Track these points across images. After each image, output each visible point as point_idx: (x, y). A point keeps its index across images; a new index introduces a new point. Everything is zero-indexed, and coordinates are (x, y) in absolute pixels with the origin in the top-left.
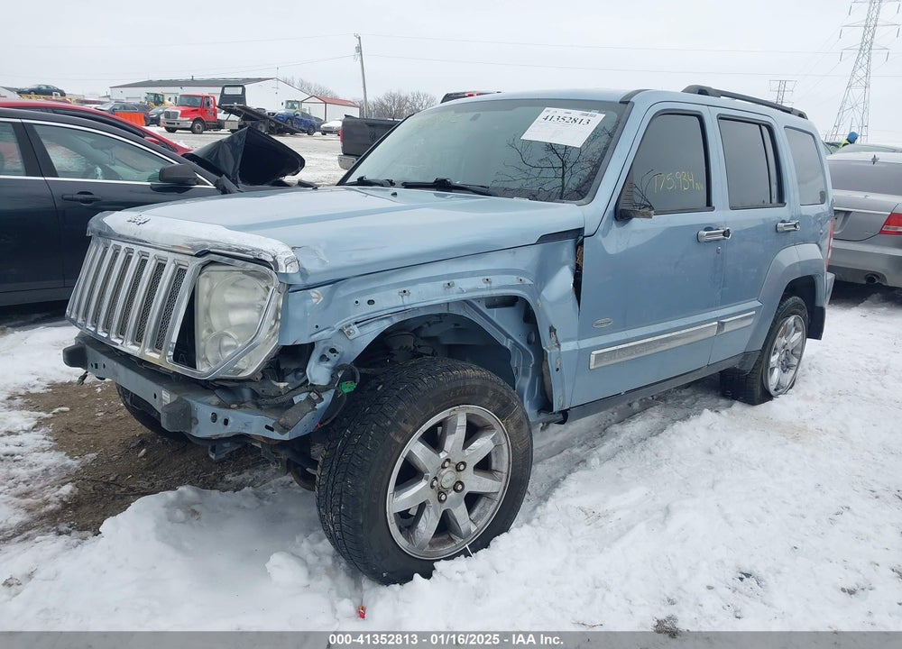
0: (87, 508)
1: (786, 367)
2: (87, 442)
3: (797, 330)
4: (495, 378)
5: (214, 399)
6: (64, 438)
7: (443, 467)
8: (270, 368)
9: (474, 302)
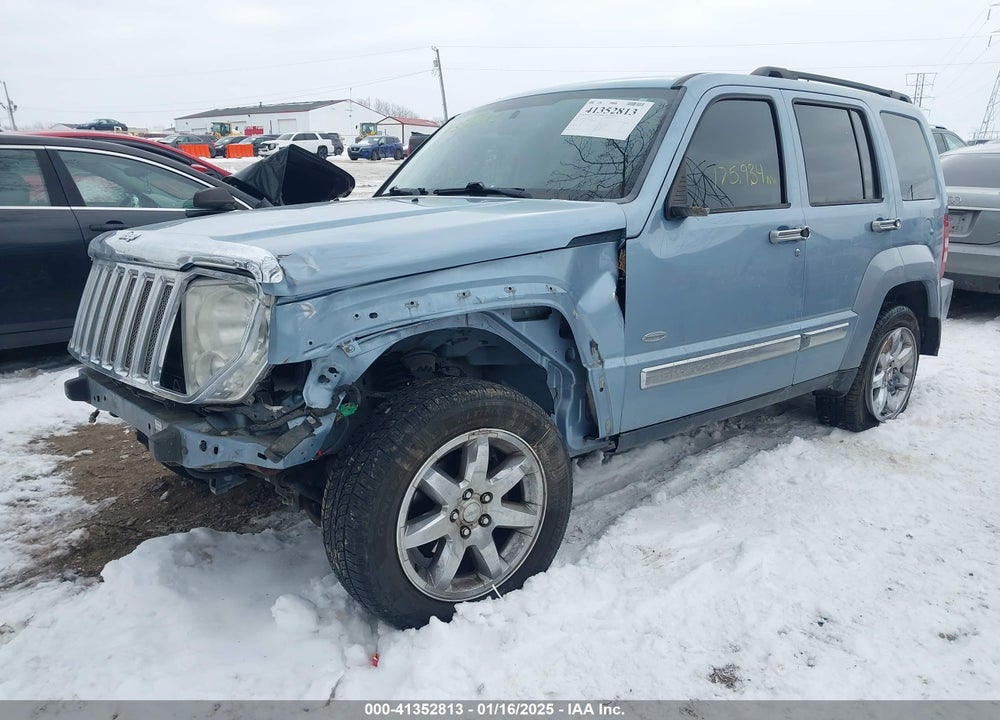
0: (96, 554)
1: (894, 388)
2: (108, 486)
3: (905, 345)
4: (522, 398)
5: (205, 426)
6: (84, 482)
7: (465, 499)
8: (263, 390)
9: (497, 314)
